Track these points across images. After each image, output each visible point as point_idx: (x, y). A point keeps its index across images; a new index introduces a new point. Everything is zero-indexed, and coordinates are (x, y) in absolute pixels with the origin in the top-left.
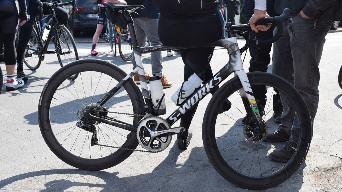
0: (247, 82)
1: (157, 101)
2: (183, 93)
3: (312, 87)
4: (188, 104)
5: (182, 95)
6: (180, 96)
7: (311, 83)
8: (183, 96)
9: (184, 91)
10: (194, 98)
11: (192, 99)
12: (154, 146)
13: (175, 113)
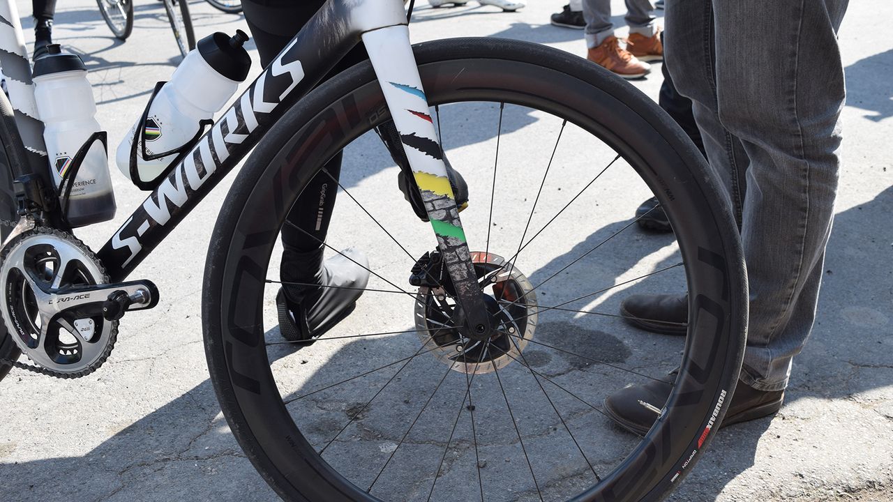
0: (406, 87)
1: (60, 163)
2: (149, 131)
3: (794, 121)
4: (173, 181)
5: (148, 144)
6: (140, 147)
7: (791, 101)
8: (153, 147)
9: (152, 124)
10: (197, 156)
11: (189, 160)
12: (62, 352)
13: (131, 218)
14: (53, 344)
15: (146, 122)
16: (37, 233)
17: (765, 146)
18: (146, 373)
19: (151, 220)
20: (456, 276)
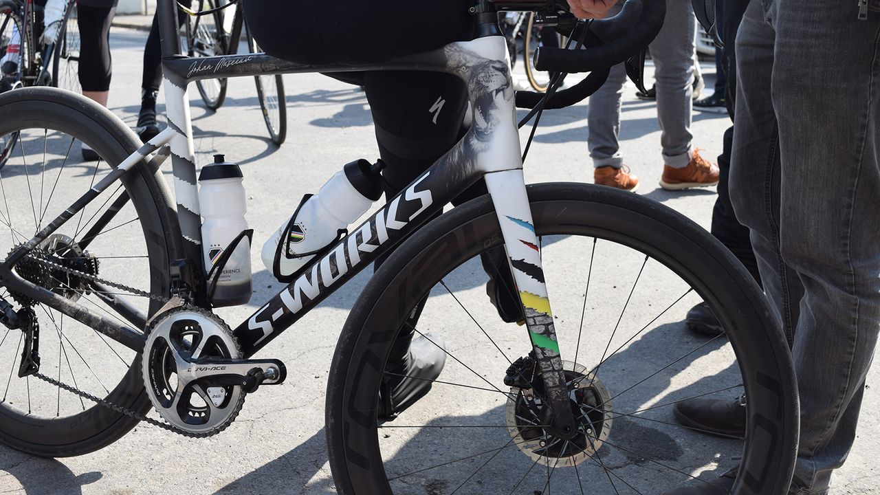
0: (519, 221)
1: (213, 253)
2: (293, 235)
3: (847, 262)
4: (309, 278)
5: (292, 245)
6: (284, 247)
7: (845, 245)
8: (295, 248)
9: (298, 229)
10: (333, 259)
11: (325, 261)
12: (191, 413)
13: (268, 305)
14: (184, 406)
15: (292, 227)
16: (185, 309)
17: (821, 281)
18: (246, 434)
19: (285, 308)
20: (549, 382)
